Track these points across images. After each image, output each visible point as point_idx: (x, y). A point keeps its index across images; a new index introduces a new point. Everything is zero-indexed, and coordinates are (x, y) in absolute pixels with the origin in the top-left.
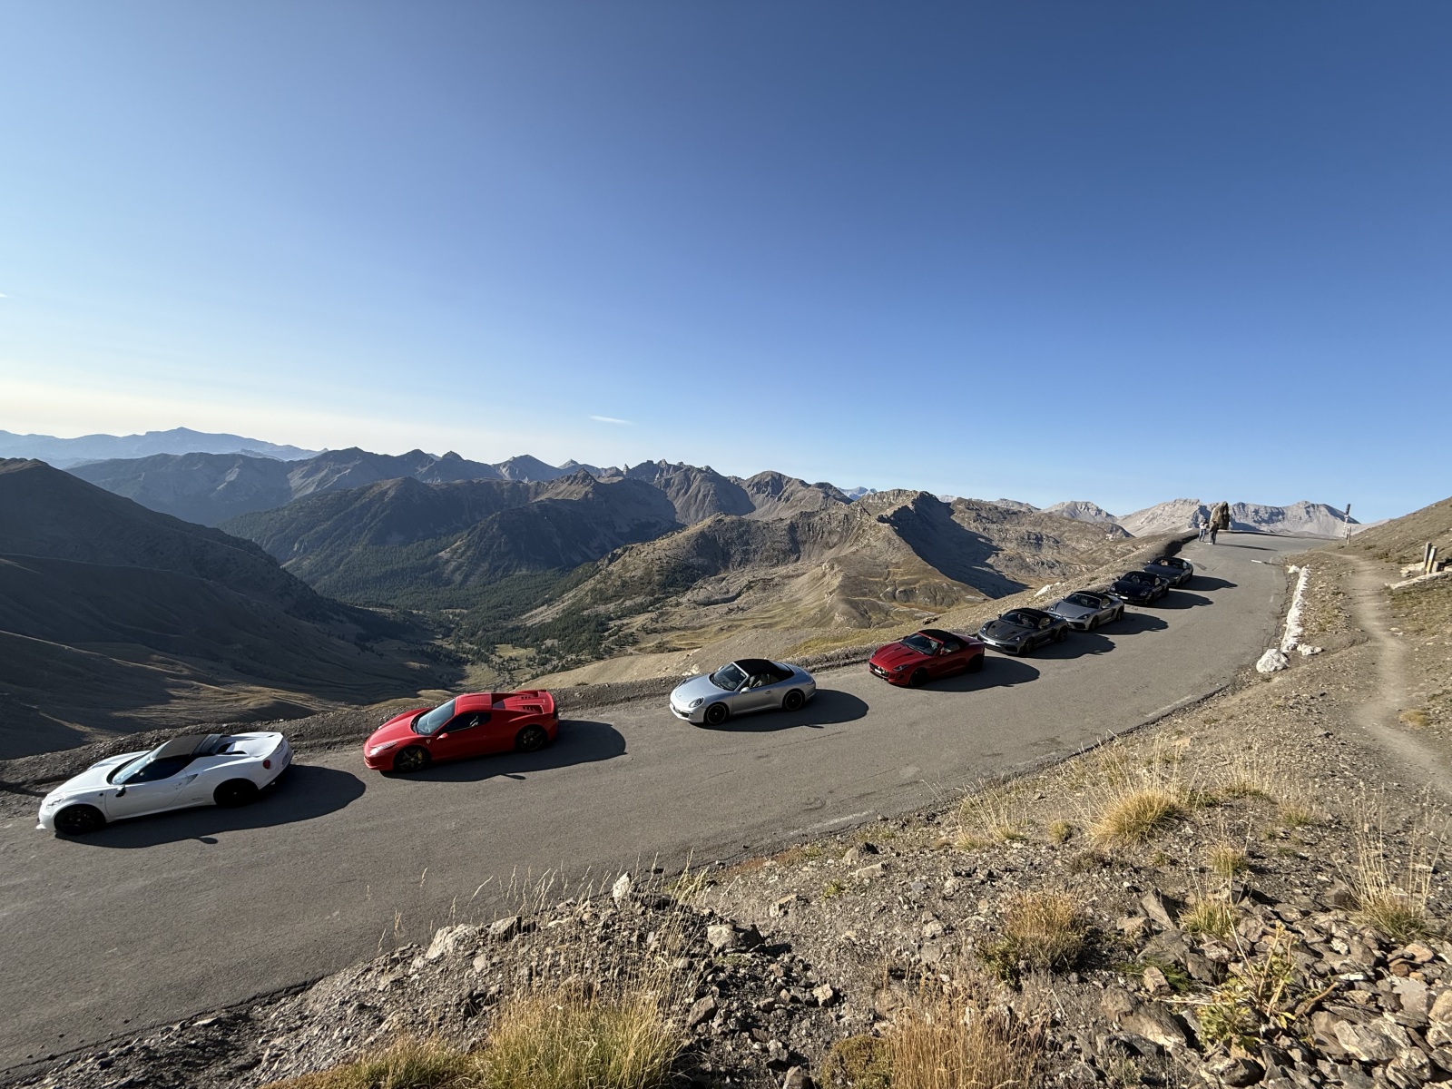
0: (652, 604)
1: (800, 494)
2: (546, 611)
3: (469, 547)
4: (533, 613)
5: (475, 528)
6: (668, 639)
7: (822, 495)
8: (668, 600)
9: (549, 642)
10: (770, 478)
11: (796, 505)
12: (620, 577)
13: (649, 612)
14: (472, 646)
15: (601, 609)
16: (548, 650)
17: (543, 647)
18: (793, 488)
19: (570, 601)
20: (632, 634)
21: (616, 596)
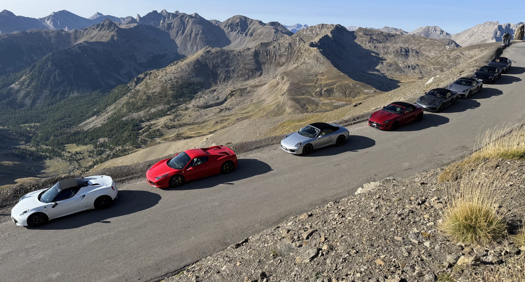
0: (169, 110)
1: (259, 31)
2: (96, 119)
3: (32, 80)
4: (88, 121)
5: (34, 66)
6: (182, 131)
7: (273, 31)
8: (180, 106)
9: (101, 140)
10: (238, 20)
11: (258, 39)
12: (145, 93)
13: (168, 115)
14: (47, 147)
16: (102, 145)
17: (98, 143)
18: (254, 26)
19: (112, 112)
20: (158, 130)
21: (144, 106)
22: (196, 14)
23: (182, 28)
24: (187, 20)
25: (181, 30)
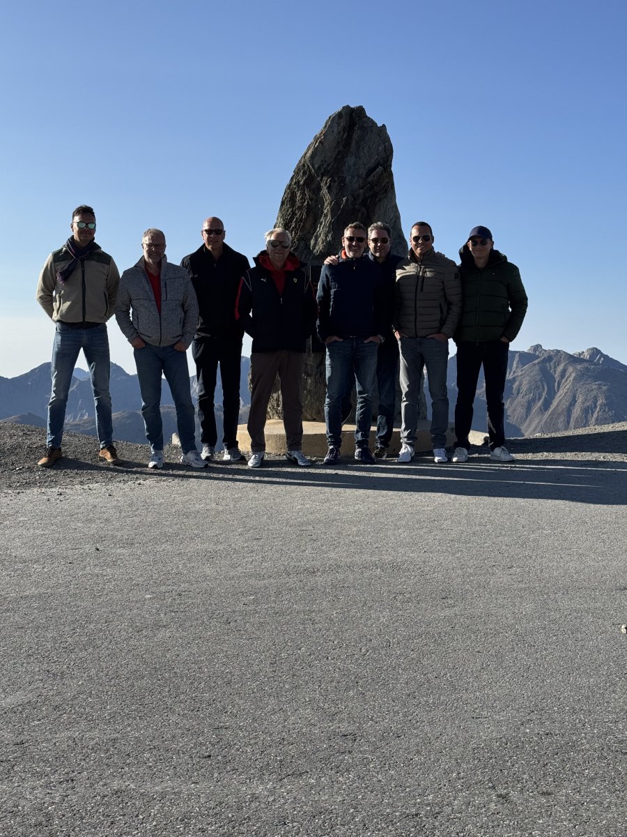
22: (595, 352)
23: (544, 394)
24: (560, 368)
25: (540, 399)
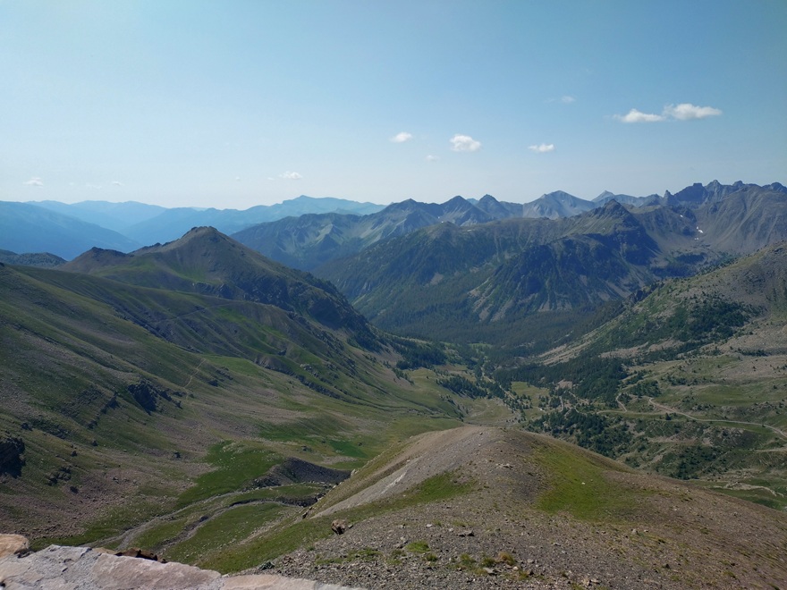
2: (565, 350)
3: (495, 285)
9: (562, 384)
12: (646, 318)
13: (678, 359)
14: (491, 380)
15: (622, 353)
16: (561, 392)
17: (557, 388)
19: (590, 342)
20: (654, 383)
